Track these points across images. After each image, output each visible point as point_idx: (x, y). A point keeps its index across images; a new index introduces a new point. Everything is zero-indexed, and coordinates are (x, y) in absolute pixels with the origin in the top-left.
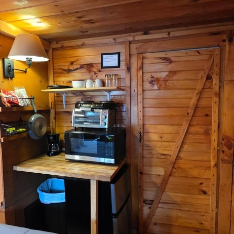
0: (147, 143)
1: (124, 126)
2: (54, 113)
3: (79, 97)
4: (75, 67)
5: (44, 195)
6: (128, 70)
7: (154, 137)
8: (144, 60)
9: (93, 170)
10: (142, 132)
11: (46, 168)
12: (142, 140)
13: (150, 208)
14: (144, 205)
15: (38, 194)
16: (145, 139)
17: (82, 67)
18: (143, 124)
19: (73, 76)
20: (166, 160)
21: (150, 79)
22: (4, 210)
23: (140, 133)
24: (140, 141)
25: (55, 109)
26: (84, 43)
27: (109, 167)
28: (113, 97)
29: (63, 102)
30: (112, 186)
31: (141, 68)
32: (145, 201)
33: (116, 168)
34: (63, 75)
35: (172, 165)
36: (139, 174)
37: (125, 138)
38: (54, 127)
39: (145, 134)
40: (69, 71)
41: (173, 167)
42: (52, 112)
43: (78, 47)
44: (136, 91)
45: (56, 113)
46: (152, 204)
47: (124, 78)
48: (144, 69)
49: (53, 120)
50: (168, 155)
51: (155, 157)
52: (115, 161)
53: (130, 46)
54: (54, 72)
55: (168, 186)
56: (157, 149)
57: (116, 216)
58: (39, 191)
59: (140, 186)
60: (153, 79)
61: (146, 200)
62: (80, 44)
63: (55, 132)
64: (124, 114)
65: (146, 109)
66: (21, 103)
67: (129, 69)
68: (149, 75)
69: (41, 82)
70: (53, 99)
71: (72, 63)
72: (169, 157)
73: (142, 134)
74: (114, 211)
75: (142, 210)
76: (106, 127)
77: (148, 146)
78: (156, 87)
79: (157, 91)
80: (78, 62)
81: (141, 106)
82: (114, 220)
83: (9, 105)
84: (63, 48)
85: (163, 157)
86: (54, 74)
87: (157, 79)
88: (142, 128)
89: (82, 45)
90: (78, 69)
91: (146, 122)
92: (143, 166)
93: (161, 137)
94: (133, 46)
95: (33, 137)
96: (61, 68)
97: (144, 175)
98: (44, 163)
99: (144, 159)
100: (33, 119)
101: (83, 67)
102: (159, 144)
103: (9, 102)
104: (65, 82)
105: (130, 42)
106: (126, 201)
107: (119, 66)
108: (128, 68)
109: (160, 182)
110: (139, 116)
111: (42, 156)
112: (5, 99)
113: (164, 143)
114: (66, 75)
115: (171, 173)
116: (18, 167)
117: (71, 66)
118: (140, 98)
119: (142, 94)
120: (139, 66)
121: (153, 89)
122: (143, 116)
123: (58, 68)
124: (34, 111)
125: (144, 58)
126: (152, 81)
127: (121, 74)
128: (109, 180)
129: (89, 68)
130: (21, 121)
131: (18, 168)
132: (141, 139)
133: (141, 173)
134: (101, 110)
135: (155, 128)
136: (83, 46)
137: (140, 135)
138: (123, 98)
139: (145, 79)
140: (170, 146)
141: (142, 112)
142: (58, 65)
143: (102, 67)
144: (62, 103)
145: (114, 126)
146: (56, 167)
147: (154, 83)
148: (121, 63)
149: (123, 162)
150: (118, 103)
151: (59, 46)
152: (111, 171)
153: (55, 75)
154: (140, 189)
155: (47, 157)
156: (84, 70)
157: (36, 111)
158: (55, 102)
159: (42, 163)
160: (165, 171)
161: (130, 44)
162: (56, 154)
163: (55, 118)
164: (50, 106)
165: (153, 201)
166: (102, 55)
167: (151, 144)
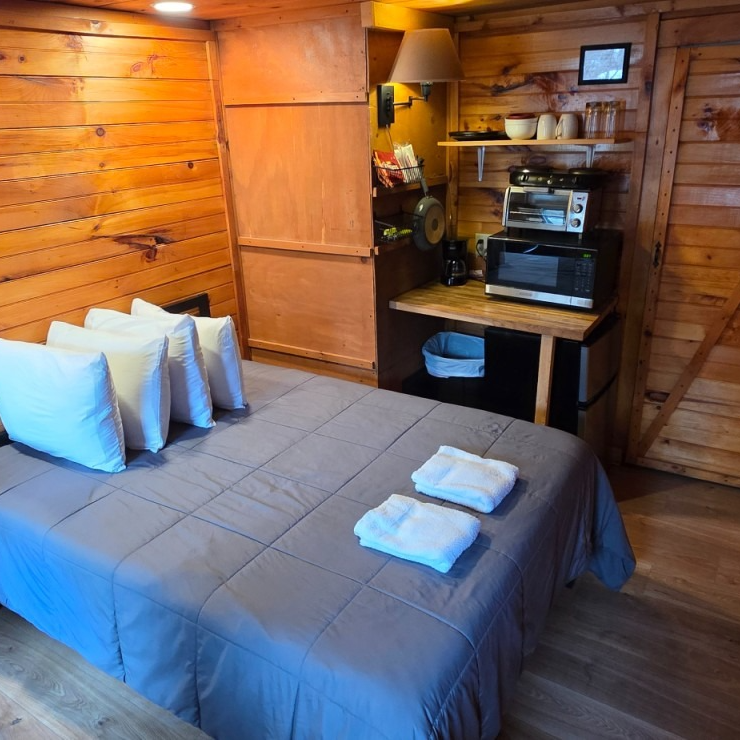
0: (671, 268)
1: (619, 228)
2: (455, 193)
3: (517, 155)
4: (514, 80)
5: (436, 361)
6: (647, 89)
7: (692, 255)
8: (694, 63)
9: (547, 317)
10: (662, 243)
11: (453, 308)
12: (660, 262)
13: (659, 408)
14: (646, 400)
15: (423, 358)
16: (668, 258)
17: (530, 79)
18: (668, 225)
19: (507, 103)
20: (712, 309)
21: (702, 115)
22: (376, 376)
23: (659, 245)
24: (656, 264)
25: (459, 181)
26: (540, 19)
27: (580, 316)
28: (600, 156)
29: (477, 165)
30: (584, 351)
31: (682, 85)
32: (649, 394)
33: (595, 318)
34: (480, 100)
35: (727, 320)
36: (643, 338)
37: (619, 254)
38: (454, 223)
39: (669, 248)
40: (498, 91)
41: (729, 326)
42: (452, 189)
43: (526, 28)
44: (661, 143)
45: (461, 192)
46: (664, 401)
47: (635, 111)
48: (689, 88)
49: (453, 207)
50: (719, 298)
51: (687, 300)
52: (594, 304)
53: (660, 25)
54: (460, 92)
55: (708, 366)
56: (695, 282)
57: (585, 406)
58: (426, 353)
59: (641, 362)
60: (709, 114)
61: (653, 392)
62: (531, 22)
63: (456, 235)
64: (624, 199)
65: (681, 188)
66: (406, 177)
67: (649, 86)
68: (701, 105)
69: (433, 121)
70: (455, 158)
71: (506, 71)
72: (719, 303)
73: (662, 249)
74: (583, 397)
75: (640, 411)
76: (580, 230)
77: (672, 275)
78: (714, 134)
79: (714, 145)
80: (522, 68)
81: (668, 181)
82: (582, 413)
83: (391, 184)
84: (487, 31)
85: (706, 301)
86: (460, 97)
87: (719, 114)
88: (663, 234)
89: (535, 23)
90: (518, 85)
91: (675, 221)
92: (655, 318)
93: (709, 257)
94: (669, 26)
95: (421, 245)
96: (478, 82)
97: (654, 339)
98: (445, 299)
99: (660, 304)
100: (421, 207)
101: (533, 82)
102: (701, 272)
103: (392, 178)
104: (485, 118)
105: (661, 14)
106: (605, 388)
107: (624, 79)
108: (646, 84)
109: (692, 357)
110: (661, 206)
111: (433, 285)
112: (384, 171)
113: (713, 271)
114: (488, 100)
115: (720, 338)
116: (398, 304)
117: (502, 77)
118: (669, 161)
119: (675, 152)
120: (677, 79)
121: (705, 139)
122: (671, 205)
123: (470, 82)
124: (421, 189)
125: (692, 59)
126: (707, 119)
127: (628, 100)
128: (580, 338)
129: (547, 83)
130: (402, 212)
131: (400, 306)
132: (659, 258)
133: (649, 334)
134: (572, 192)
135: (697, 235)
136: (538, 25)
137: (658, 250)
138: (624, 160)
139: (689, 113)
140: (728, 278)
141: (669, 195)
142: (473, 74)
143: (581, 82)
144: (475, 168)
145: (597, 227)
146: (470, 308)
147: (710, 124)
148: (630, 70)
149: (610, 309)
150: (611, 172)
151: (477, 25)
152: (585, 323)
153: (463, 100)
154: (641, 368)
155: (442, 288)
156: (534, 89)
157: (426, 190)
158: (459, 165)
159: (441, 299)
160: (707, 334)
161: (661, 20)
162: (459, 282)
163: (457, 204)
164: (448, 174)
165: (667, 395)
166: (584, 49)
167: (680, 270)
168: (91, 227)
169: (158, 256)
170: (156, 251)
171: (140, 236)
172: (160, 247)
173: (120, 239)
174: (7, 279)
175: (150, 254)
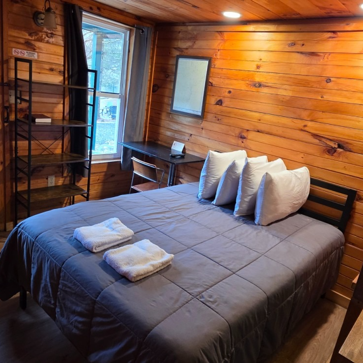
168: (303, 124)
169: (335, 154)
170: (335, 151)
171: (328, 139)
172: (340, 150)
173: (315, 136)
174: (258, 131)
175: (331, 151)
